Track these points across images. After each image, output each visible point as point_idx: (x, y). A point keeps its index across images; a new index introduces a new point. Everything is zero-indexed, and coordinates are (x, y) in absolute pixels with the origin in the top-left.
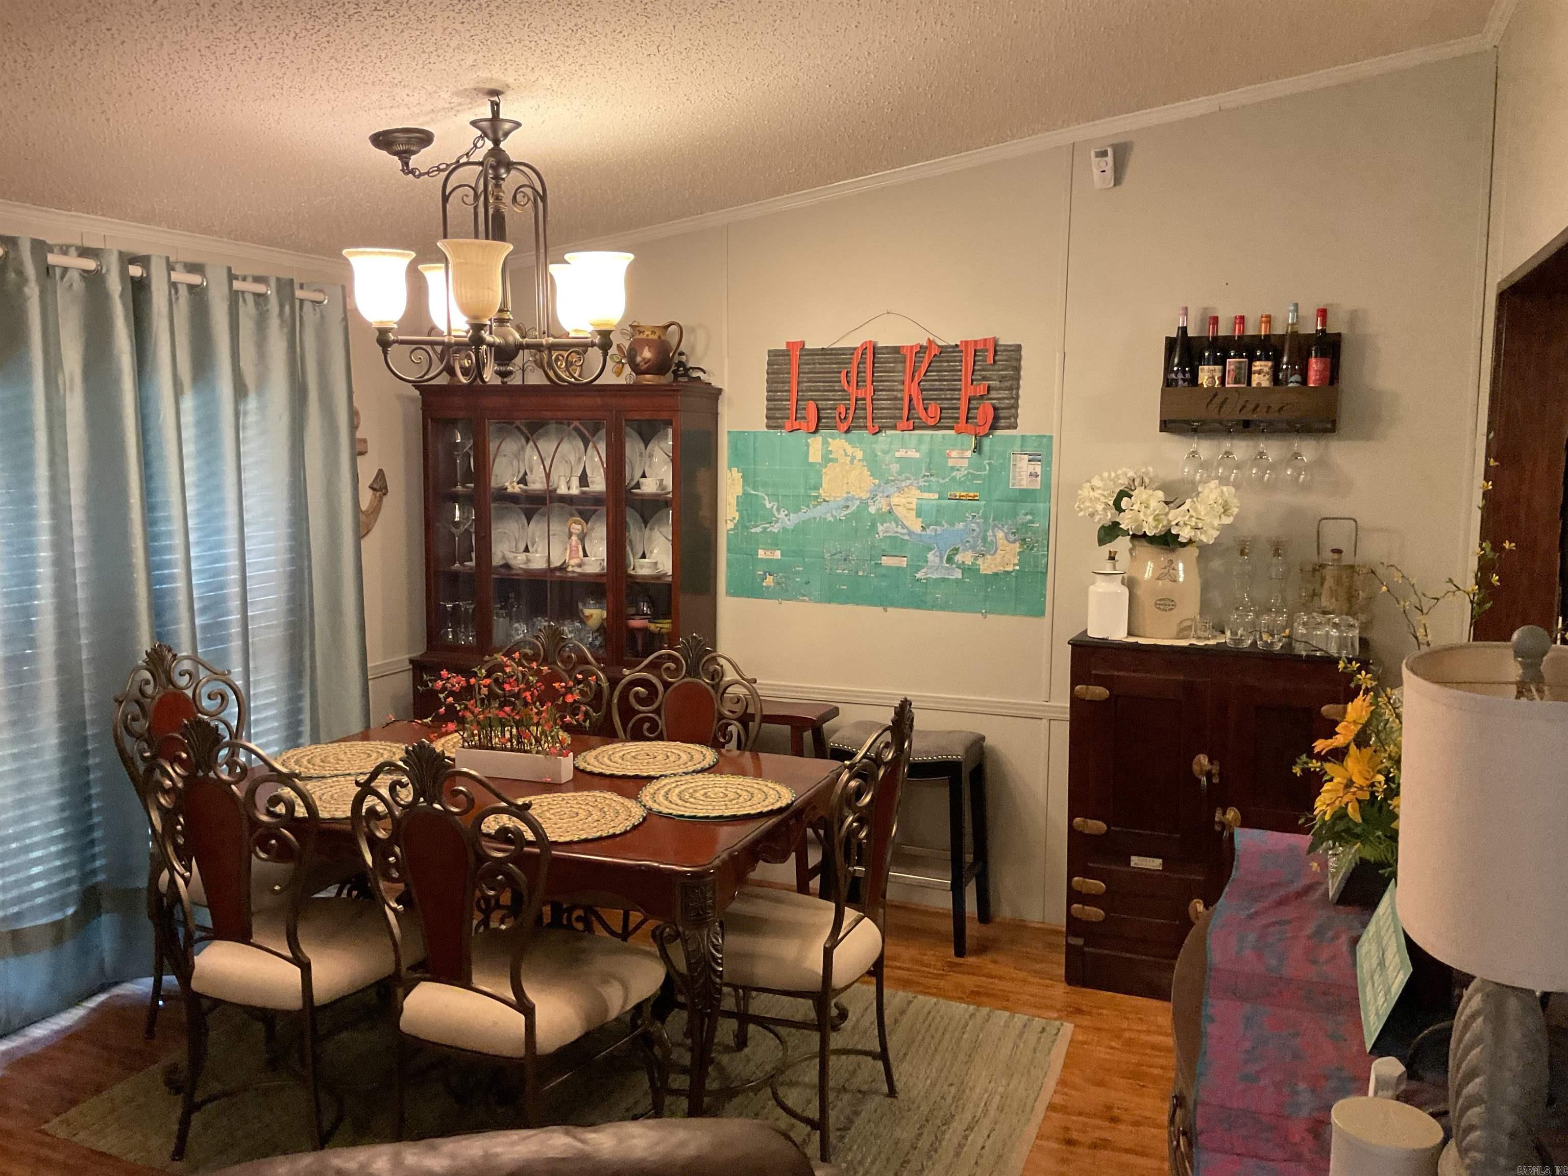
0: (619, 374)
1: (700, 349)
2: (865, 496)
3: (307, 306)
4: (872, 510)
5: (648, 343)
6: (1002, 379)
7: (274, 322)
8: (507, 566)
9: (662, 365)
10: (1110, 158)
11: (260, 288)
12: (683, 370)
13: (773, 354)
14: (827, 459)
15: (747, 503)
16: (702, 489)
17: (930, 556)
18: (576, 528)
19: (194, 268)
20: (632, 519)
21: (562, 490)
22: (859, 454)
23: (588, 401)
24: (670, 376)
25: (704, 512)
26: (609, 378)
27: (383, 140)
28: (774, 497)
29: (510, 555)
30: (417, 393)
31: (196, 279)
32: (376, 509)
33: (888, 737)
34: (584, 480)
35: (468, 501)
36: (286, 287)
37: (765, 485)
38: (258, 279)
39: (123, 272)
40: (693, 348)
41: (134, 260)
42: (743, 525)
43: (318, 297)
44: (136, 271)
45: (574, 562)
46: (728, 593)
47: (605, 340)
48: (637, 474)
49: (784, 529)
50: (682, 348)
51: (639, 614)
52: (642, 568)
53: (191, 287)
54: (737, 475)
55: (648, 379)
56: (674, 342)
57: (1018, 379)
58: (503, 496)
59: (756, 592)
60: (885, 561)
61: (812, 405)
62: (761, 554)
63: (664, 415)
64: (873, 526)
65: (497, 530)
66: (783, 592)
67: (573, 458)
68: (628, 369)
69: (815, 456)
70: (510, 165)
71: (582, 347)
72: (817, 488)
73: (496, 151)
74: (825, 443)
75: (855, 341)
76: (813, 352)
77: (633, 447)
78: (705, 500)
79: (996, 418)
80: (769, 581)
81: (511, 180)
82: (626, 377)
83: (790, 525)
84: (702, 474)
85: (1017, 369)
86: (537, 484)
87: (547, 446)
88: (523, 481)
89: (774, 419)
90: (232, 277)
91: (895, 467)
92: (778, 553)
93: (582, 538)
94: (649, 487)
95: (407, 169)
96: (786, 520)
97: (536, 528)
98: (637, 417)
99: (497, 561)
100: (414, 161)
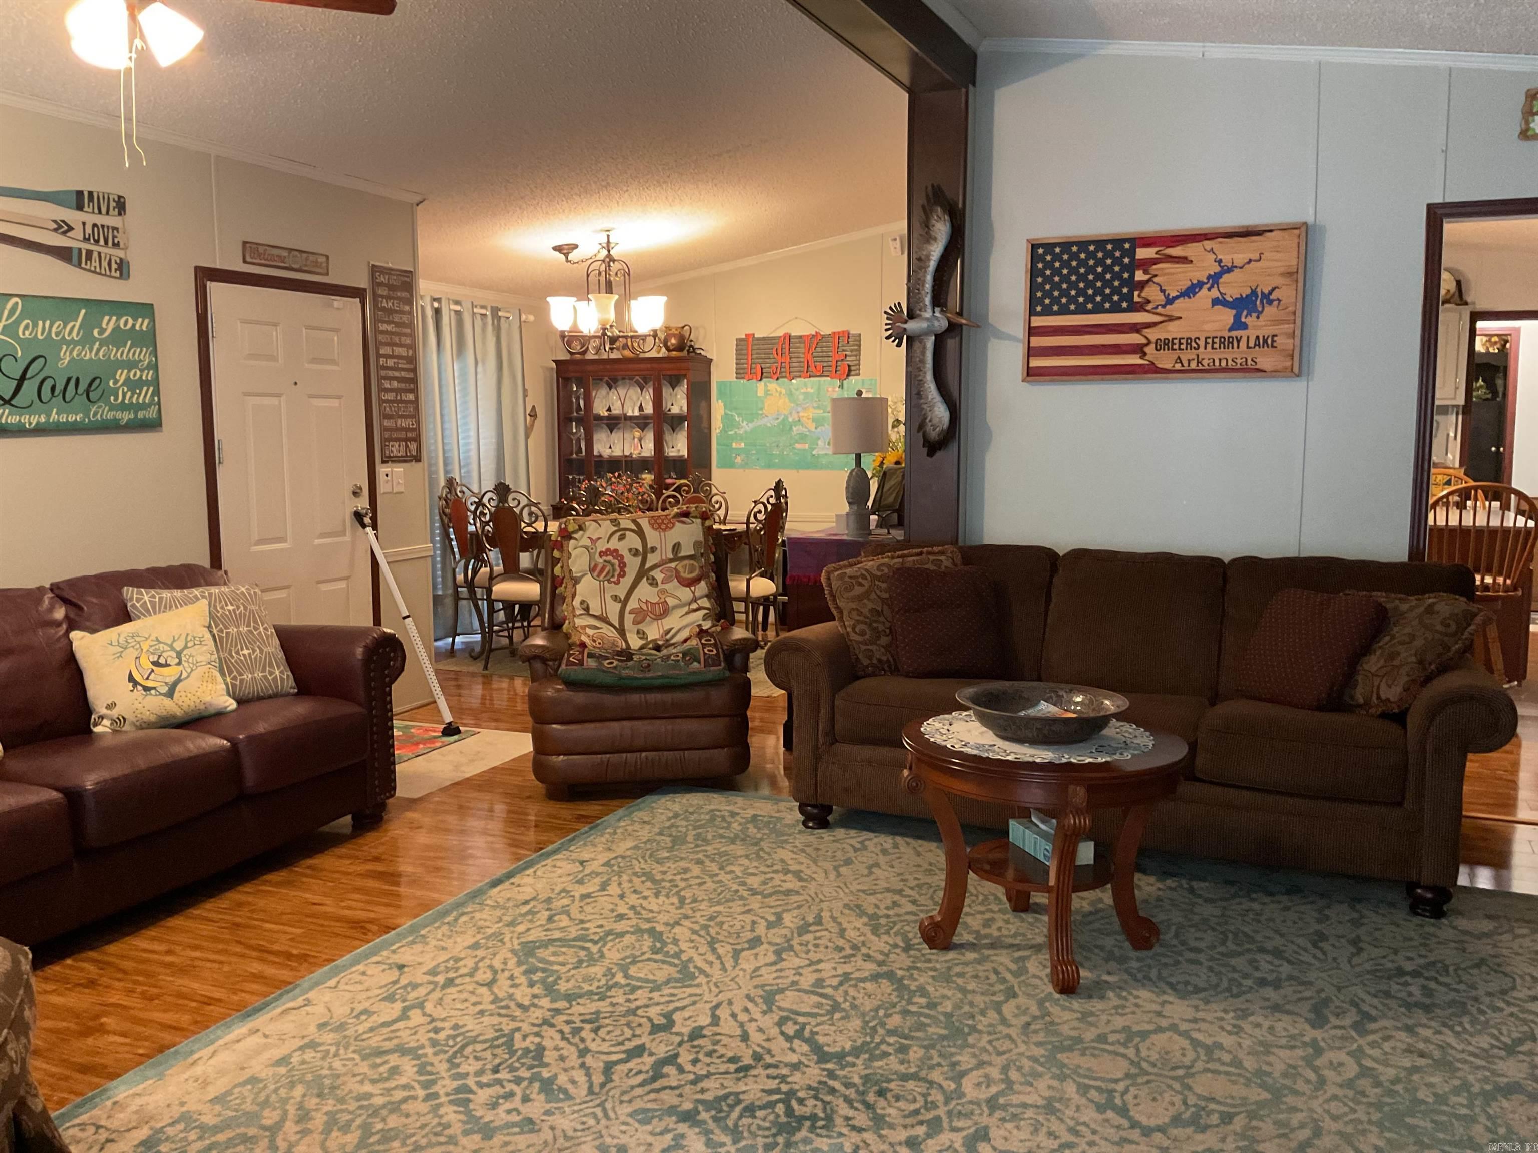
0: (659, 352)
1: (701, 339)
2: (786, 413)
3: (502, 320)
4: (790, 420)
5: (674, 335)
6: (852, 351)
7: (490, 328)
8: (600, 456)
9: (680, 348)
10: (898, 241)
11: (483, 311)
12: (692, 349)
13: (739, 341)
14: (767, 393)
15: (726, 418)
16: (703, 412)
17: (819, 443)
18: (637, 434)
19: (457, 303)
20: (666, 428)
21: (630, 414)
22: (783, 391)
23: (642, 366)
24: (685, 352)
25: (705, 425)
26: (653, 354)
27: (558, 249)
28: (739, 415)
29: (602, 450)
30: (554, 365)
31: (458, 308)
32: (532, 426)
33: (772, 493)
34: (641, 408)
35: (580, 421)
36: (495, 310)
37: (736, 409)
38: (482, 307)
39: (432, 305)
40: (697, 339)
41: (435, 300)
42: (725, 430)
43: (507, 315)
44: (436, 305)
45: (636, 452)
46: (718, 467)
47: (655, 335)
48: (669, 406)
49: (746, 432)
50: (692, 337)
51: (670, 478)
52: (671, 453)
53: (456, 312)
54: (721, 403)
55: (674, 354)
56: (687, 335)
57: (859, 350)
58: (598, 418)
59: (732, 466)
60: (797, 446)
61: (759, 367)
62: (734, 445)
63: (683, 372)
64: (791, 428)
65: (596, 437)
66: (745, 466)
67: (635, 398)
68: (664, 349)
69: (761, 393)
70: (614, 261)
71: (644, 338)
72: (762, 409)
73: (609, 255)
74: (766, 385)
75: (780, 333)
76: (759, 339)
77: (666, 391)
78: (705, 417)
79: (850, 371)
80: (739, 459)
81: (615, 267)
82: (663, 353)
83: (748, 429)
84: (703, 404)
85: (859, 346)
86: (616, 411)
87: (622, 392)
88: (609, 410)
89: (740, 375)
90: (473, 306)
91: (801, 397)
92: (743, 445)
93: (640, 440)
94: (675, 410)
95: (567, 261)
96: (746, 427)
97: (616, 436)
98: (669, 373)
99: (595, 453)
100: (570, 257)
